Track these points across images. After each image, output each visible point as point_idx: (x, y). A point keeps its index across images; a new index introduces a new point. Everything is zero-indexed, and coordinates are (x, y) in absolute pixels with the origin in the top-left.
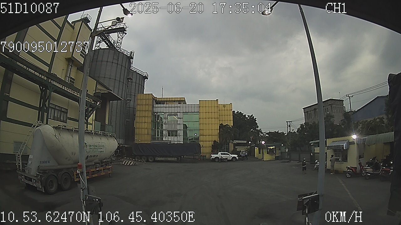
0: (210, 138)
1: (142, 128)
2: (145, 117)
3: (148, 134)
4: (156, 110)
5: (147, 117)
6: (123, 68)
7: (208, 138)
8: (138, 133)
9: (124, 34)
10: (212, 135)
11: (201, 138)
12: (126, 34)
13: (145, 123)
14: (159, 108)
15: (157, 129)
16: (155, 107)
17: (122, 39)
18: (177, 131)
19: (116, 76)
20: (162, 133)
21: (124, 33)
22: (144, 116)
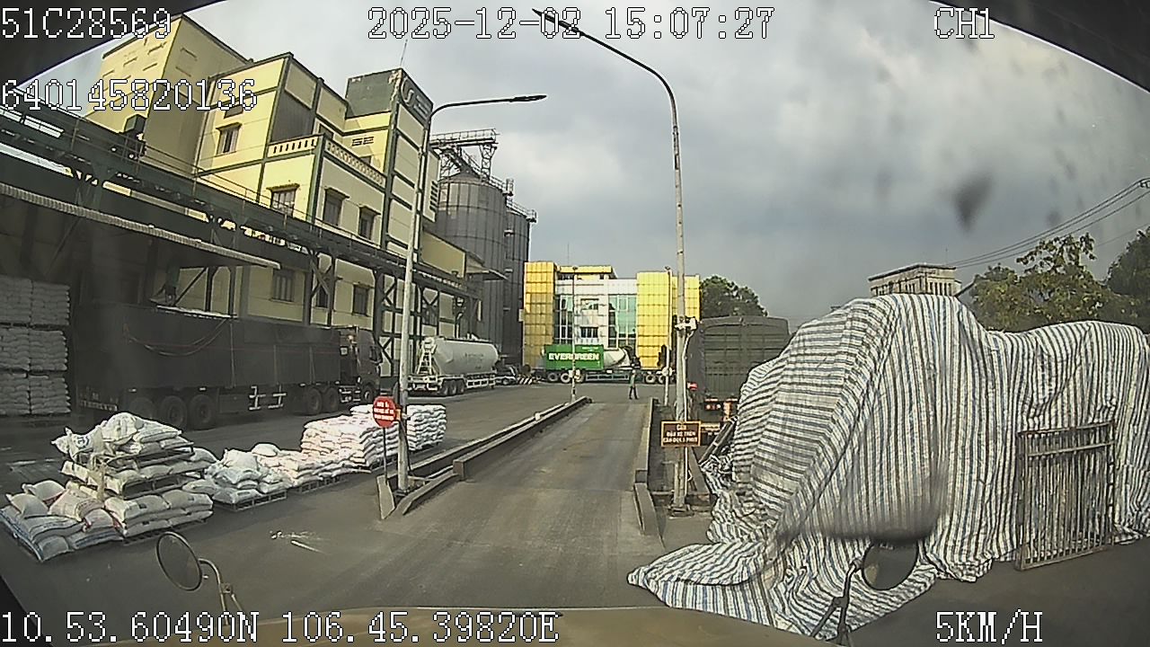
0: (656, 341)
1: (536, 324)
2: (541, 304)
3: (547, 334)
4: (559, 291)
5: (545, 304)
7: (651, 341)
8: (528, 333)
9: (493, 149)
10: (659, 336)
11: (639, 341)
12: (496, 148)
13: (541, 314)
14: (566, 288)
15: (562, 324)
16: (558, 285)
17: (490, 159)
18: (597, 328)
19: (486, 234)
20: (570, 330)
21: (492, 147)
22: (539, 301)
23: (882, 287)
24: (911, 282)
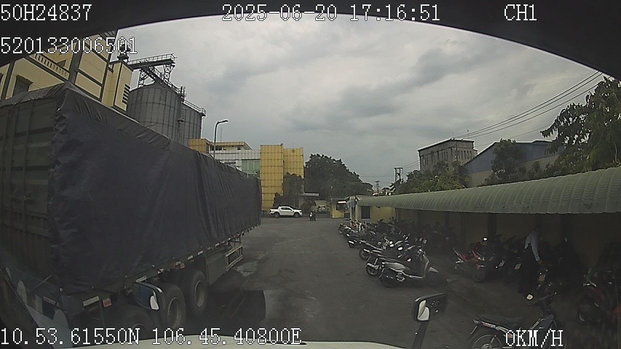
0: (272, 190)
6: (172, 109)
10: (275, 187)
12: (174, 66)
17: (169, 73)
19: (163, 120)
21: (171, 65)
23: (427, 155)
24: (445, 151)
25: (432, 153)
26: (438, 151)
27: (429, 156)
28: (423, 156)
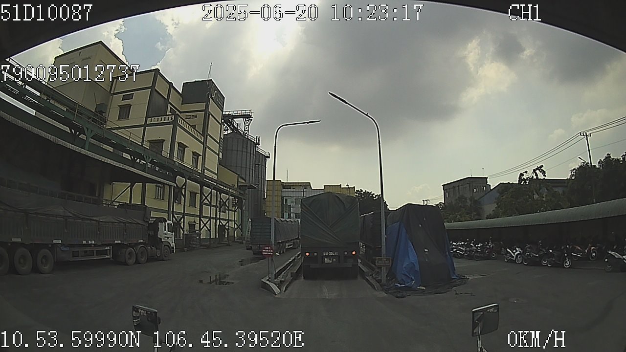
5: (277, 201)
14: (286, 193)
15: (285, 212)
17: (248, 126)
20: (290, 215)
21: (249, 119)
23: (450, 189)
24: (465, 186)
25: (454, 187)
26: (458, 186)
27: (452, 190)
28: (446, 190)
